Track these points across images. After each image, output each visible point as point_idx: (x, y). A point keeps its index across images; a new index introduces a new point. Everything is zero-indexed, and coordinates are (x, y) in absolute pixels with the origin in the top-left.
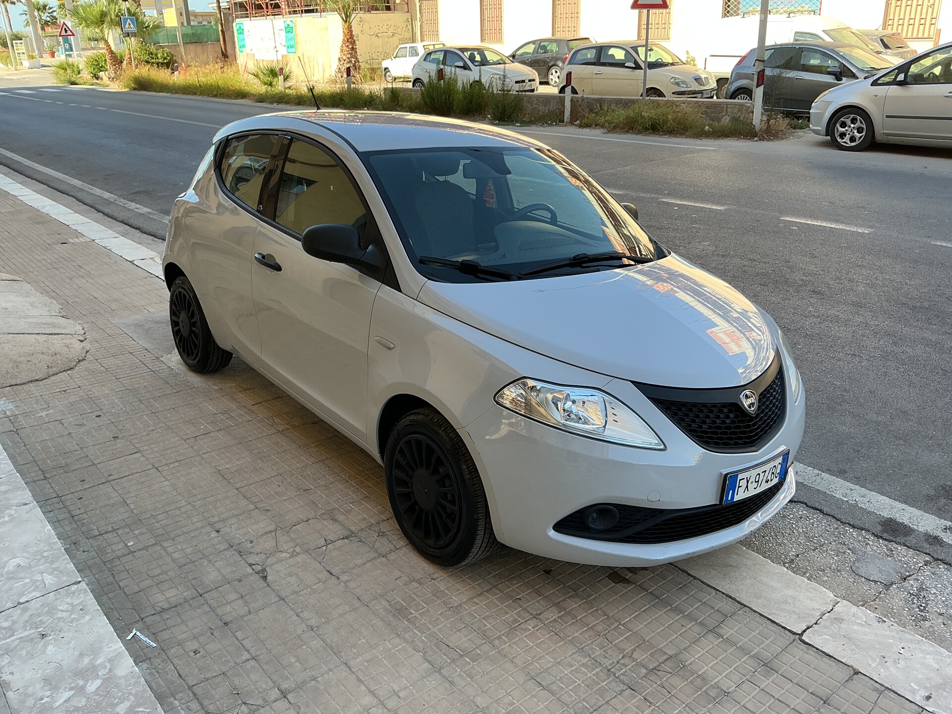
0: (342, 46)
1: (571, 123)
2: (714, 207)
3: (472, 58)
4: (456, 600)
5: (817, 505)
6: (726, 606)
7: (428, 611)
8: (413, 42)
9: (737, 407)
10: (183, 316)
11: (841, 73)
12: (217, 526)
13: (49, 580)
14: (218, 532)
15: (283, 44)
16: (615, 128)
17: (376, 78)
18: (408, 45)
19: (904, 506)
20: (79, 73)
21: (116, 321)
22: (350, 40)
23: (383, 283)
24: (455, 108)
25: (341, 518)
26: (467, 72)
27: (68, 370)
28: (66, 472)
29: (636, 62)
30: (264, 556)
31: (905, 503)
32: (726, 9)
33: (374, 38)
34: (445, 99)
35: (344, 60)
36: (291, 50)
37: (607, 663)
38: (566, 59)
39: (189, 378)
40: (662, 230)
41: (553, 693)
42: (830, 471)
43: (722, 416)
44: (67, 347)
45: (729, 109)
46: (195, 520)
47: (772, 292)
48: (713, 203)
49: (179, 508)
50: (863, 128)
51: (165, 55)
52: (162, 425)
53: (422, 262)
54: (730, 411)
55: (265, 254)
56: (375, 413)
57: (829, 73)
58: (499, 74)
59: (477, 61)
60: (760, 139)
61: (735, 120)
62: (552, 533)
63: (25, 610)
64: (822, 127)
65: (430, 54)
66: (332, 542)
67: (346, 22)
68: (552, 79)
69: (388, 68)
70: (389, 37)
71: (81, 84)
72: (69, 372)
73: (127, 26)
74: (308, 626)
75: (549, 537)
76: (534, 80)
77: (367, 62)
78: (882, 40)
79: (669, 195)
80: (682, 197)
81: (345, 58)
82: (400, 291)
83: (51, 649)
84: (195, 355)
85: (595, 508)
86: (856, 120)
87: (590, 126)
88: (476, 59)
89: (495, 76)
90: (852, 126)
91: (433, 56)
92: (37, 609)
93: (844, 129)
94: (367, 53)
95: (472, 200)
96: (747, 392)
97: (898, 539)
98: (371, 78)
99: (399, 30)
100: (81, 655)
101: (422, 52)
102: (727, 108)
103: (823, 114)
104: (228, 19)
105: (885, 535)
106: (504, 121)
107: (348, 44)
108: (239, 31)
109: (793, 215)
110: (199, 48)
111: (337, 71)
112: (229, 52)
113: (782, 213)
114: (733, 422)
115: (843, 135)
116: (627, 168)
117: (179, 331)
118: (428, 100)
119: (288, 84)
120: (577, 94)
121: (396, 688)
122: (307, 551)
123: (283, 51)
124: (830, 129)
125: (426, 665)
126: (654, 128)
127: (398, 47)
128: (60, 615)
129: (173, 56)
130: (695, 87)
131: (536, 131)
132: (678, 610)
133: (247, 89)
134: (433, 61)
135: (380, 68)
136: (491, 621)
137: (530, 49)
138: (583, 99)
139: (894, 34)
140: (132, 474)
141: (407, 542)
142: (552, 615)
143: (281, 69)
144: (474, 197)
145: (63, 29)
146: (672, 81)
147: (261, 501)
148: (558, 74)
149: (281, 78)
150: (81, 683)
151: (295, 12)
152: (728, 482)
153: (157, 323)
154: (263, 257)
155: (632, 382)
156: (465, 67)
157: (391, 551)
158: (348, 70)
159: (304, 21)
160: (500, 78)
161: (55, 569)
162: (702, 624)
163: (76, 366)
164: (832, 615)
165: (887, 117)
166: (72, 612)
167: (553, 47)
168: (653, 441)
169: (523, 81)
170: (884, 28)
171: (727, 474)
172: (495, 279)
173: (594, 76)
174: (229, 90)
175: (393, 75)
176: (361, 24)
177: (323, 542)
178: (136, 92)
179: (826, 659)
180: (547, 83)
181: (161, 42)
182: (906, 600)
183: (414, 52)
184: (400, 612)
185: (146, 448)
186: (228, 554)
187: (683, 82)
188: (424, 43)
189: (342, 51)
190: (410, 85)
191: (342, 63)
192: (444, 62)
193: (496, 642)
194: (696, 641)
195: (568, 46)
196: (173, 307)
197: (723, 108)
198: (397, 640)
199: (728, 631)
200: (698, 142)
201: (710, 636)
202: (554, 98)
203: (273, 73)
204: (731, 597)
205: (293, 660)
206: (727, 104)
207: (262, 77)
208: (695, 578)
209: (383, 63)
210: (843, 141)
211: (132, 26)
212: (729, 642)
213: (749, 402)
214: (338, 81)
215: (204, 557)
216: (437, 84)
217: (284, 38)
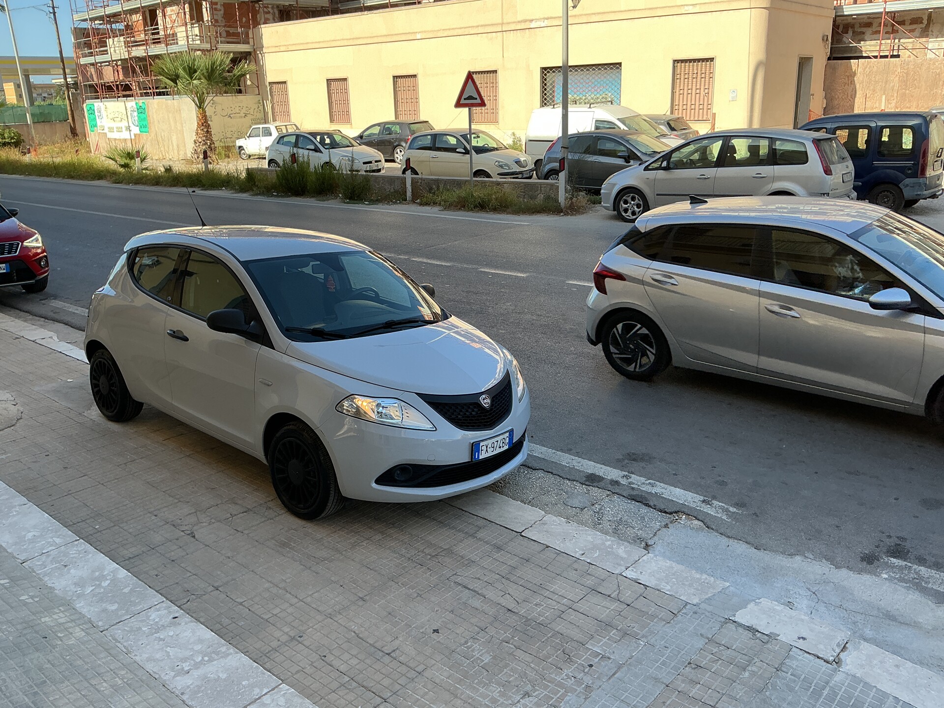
0: (197, 130)
1: (413, 201)
2: (519, 275)
3: (322, 142)
4: (319, 536)
5: (550, 470)
6: (481, 522)
7: (302, 543)
8: (265, 123)
9: (479, 406)
10: (103, 379)
11: (629, 156)
12: (155, 513)
13: (58, 540)
14: (156, 516)
15: (136, 125)
16: (449, 206)
17: (230, 155)
18: (261, 126)
19: (602, 466)
21: (36, 389)
22: (204, 124)
23: (262, 345)
24: (308, 188)
25: (240, 502)
26: (318, 154)
27: (11, 426)
28: (36, 491)
29: (465, 148)
30: (191, 526)
31: (603, 464)
32: (543, 97)
33: (227, 119)
34: (299, 180)
35: (200, 143)
36: (143, 130)
37: (409, 556)
38: (408, 139)
39: (109, 426)
40: (478, 295)
41: (375, 571)
42: (562, 450)
43: (470, 410)
44: (5, 409)
45: (542, 189)
46: (138, 511)
47: (548, 339)
48: (519, 271)
49: (125, 505)
50: (640, 204)
51: (13, 134)
52: (98, 458)
53: (287, 330)
54: (475, 407)
55: (175, 330)
56: (260, 428)
57: (620, 157)
58: (347, 156)
59: (328, 144)
60: (565, 215)
61: (548, 198)
62: (374, 485)
63: (49, 556)
64: (610, 204)
65: (283, 137)
66: (235, 515)
67: (200, 107)
68: (397, 158)
69: (242, 147)
70: (241, 117)
72: (12, 428)
74: (226, 557)
75: (372, 487)
76: (380, 161)
77: (221, 141)
78: (668, 124)
79: (488, 265)
80: (496, 267)
81: (200, 140)
82: (274, 349)
83: (72, 571)
84: (113, 409)
85: (398, 467)
86: (635, 198)
87: (429, 204)
88: (326, 142)
89: (344, 158)
90: (632, 202)
91: (286, 139)
92: (56, 555)
93: (626, 206)
94: (221, 133)
95: (321, 283)
96: (484, 396)
97: (594, 484)
98: (225, 155)
99: (252, 110)
100: (93, 572)
101: (275, 134)
102: (541, 187)
103: (610, 194)
104: (77, 99)
105: (587, 483)
106: (355, 200)
107: (202, 128)
108: (90, 112)
109: (575, 279)
110: (47, 127)
111: (193, 152)
112: (79, 130)
113: (568, 278)
114: (477, 413)
115: (626, 210)
116: (456, 243)
117: (99, 391)
118: (284, 181)
119: (145, 165)
120: (418, 174)
121: (284, 578)
122: (219, 521)
123: (135, 130)
124: (616, 206)
125: (302, 566)
126: (482, 206)
127: (251, 127)
128: (72, 556)
129: (20, 136)
130: (517, 169)
131: (382, 209)
132: (453, 528)
134: (287, 144)
135: (234, 146)
136: (340, 543)
137: (376, 130)
138: (421, 179)
139: (678, 118)
140: (86, 489)
141: (286, 510)
142: (378, 537)
143: (138, 152)
144: (323, 281)
146: (496, 164)
147: (182, 497)
148: (403, 153)
149: (138, 160)
150: (97, 583)
151: (147, 94)
152: (475, 447)
153: (71, 388)
154: (174, 332)
155: (415, 393)
156: (317, 150)
157: (276, 516)
158: (205, 153)
159: (156, 103)
160: (349, 160)
161: (60, 535)
162: (466, 533)
163: (16, 423)
164: (541, 522)
165: (657, 195)
166: (79, 554)
167: (397, 129)
168: (429, 426)
169: (370, 162)
170: (672, 113)
171: (473, 443)
172: (334, 338)
173: (431, 159)
175: (248, 153)
176: (214, 105)
177: (229, 515)
179: (532, 542)
180: (393, 161)
181: (6, 121)
182: (591, 515)
183: (268, 133)
184: (284, 545)
185: (90, 473)
186: (166, 526)
187: (506, 165)
188: (278, 123)
189: (197, 134)
190: (265, 164)
191: (197, 145)
192: (296, 145)
193: (344, 553)
194: (461, 541)
195: (410, 129)
196: (93, 373)
197: (538, 187)
198: (283, 557)
199: (480, 535)
200: (516, 217)
201: (470, 538)
202: (398, 179)
203: (130, 156)
204: (485, 519)
205: (219, 573)
206: (541, 184)
207: (118, 159)
208: (466, 511)
209: (237, 141)
210: (627, 214)
212: (480, 539)
213: (486, 402)
214: (195, 161)
215: (150, 529)
216: (290, 166)
217: (136, 118)
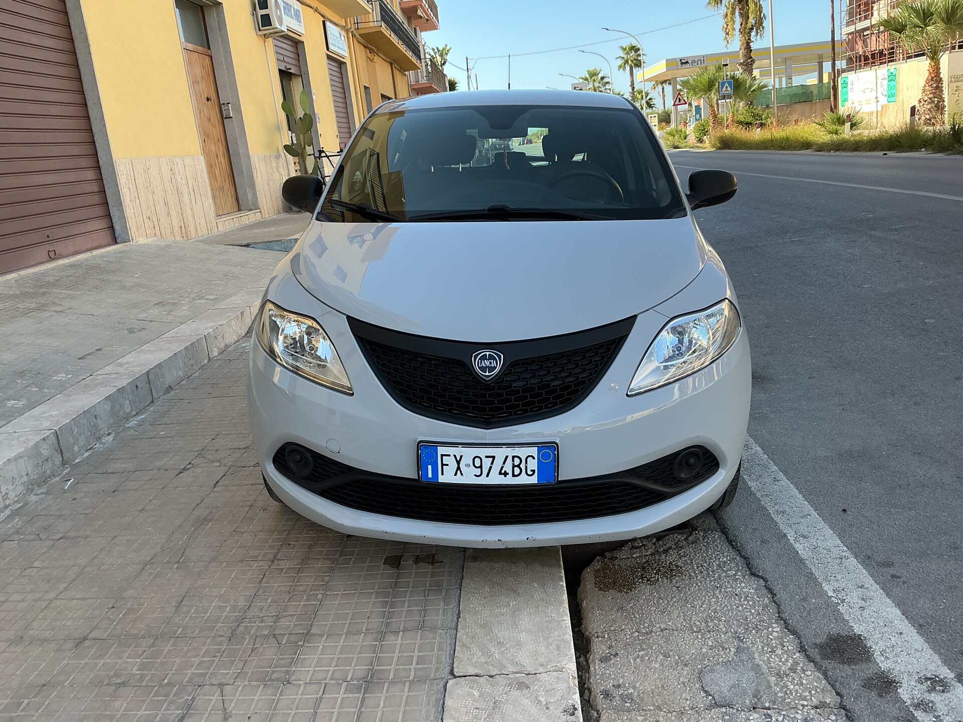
0: (925, 86)
12: (219, 437)
14: (213, 440)
15: (885, 94)
20: (685, 138)
22: (935, 78)
35: (925, 101)
36: (891, 99)
42: (867, 560)
67: (933, 59)
71: (682, 148)
73: (724, 89)
81: (926, 98)
107: (932, 83)
108: (844, 86)
119: (855, 131)
123: (883, 101)
133: (811, 138)
143: (849, 116)
145: (678, 99)
149: (848, 125)
159: (907, 67)
171: (421, 442)
174: (797, 141)
178: (720, 151)
189: (924, 91)
191: (922, 104)
203: (843, 121)
207: (828, 125)
211: (729, 89)
217: (886, 87)
